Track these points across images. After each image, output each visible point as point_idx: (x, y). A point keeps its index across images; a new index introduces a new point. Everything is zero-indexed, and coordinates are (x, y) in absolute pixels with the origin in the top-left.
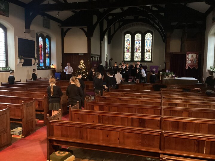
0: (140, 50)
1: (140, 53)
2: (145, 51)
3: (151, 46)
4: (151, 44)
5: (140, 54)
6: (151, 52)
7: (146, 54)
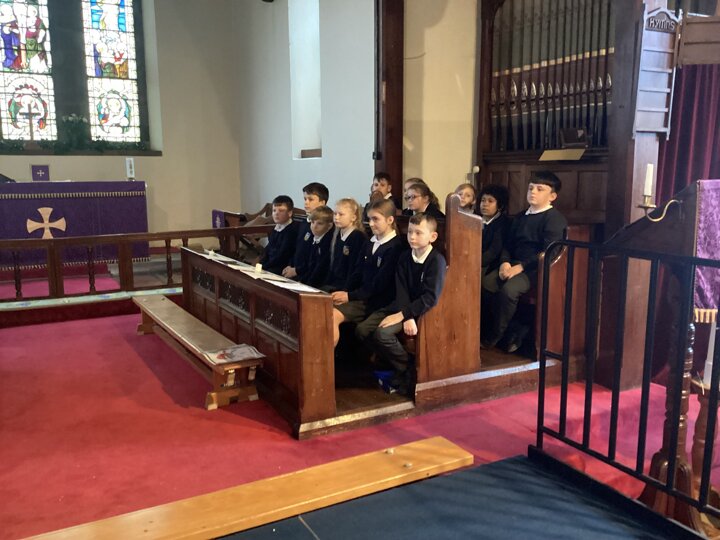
0: (43, 55)
1: (50, 82)
2: (90, 63)
3: (130, 28)
4: (130, 20)
5: (46, 86)
6: (133, 74)
7: (96, 87)
